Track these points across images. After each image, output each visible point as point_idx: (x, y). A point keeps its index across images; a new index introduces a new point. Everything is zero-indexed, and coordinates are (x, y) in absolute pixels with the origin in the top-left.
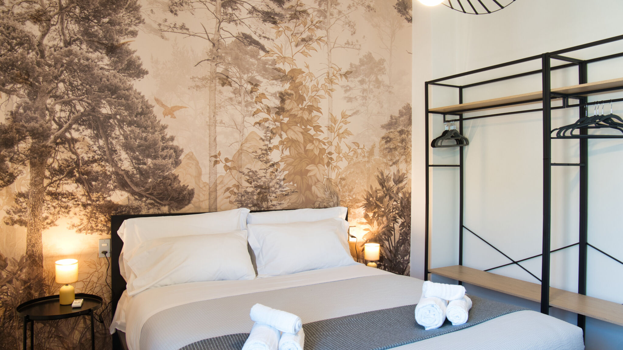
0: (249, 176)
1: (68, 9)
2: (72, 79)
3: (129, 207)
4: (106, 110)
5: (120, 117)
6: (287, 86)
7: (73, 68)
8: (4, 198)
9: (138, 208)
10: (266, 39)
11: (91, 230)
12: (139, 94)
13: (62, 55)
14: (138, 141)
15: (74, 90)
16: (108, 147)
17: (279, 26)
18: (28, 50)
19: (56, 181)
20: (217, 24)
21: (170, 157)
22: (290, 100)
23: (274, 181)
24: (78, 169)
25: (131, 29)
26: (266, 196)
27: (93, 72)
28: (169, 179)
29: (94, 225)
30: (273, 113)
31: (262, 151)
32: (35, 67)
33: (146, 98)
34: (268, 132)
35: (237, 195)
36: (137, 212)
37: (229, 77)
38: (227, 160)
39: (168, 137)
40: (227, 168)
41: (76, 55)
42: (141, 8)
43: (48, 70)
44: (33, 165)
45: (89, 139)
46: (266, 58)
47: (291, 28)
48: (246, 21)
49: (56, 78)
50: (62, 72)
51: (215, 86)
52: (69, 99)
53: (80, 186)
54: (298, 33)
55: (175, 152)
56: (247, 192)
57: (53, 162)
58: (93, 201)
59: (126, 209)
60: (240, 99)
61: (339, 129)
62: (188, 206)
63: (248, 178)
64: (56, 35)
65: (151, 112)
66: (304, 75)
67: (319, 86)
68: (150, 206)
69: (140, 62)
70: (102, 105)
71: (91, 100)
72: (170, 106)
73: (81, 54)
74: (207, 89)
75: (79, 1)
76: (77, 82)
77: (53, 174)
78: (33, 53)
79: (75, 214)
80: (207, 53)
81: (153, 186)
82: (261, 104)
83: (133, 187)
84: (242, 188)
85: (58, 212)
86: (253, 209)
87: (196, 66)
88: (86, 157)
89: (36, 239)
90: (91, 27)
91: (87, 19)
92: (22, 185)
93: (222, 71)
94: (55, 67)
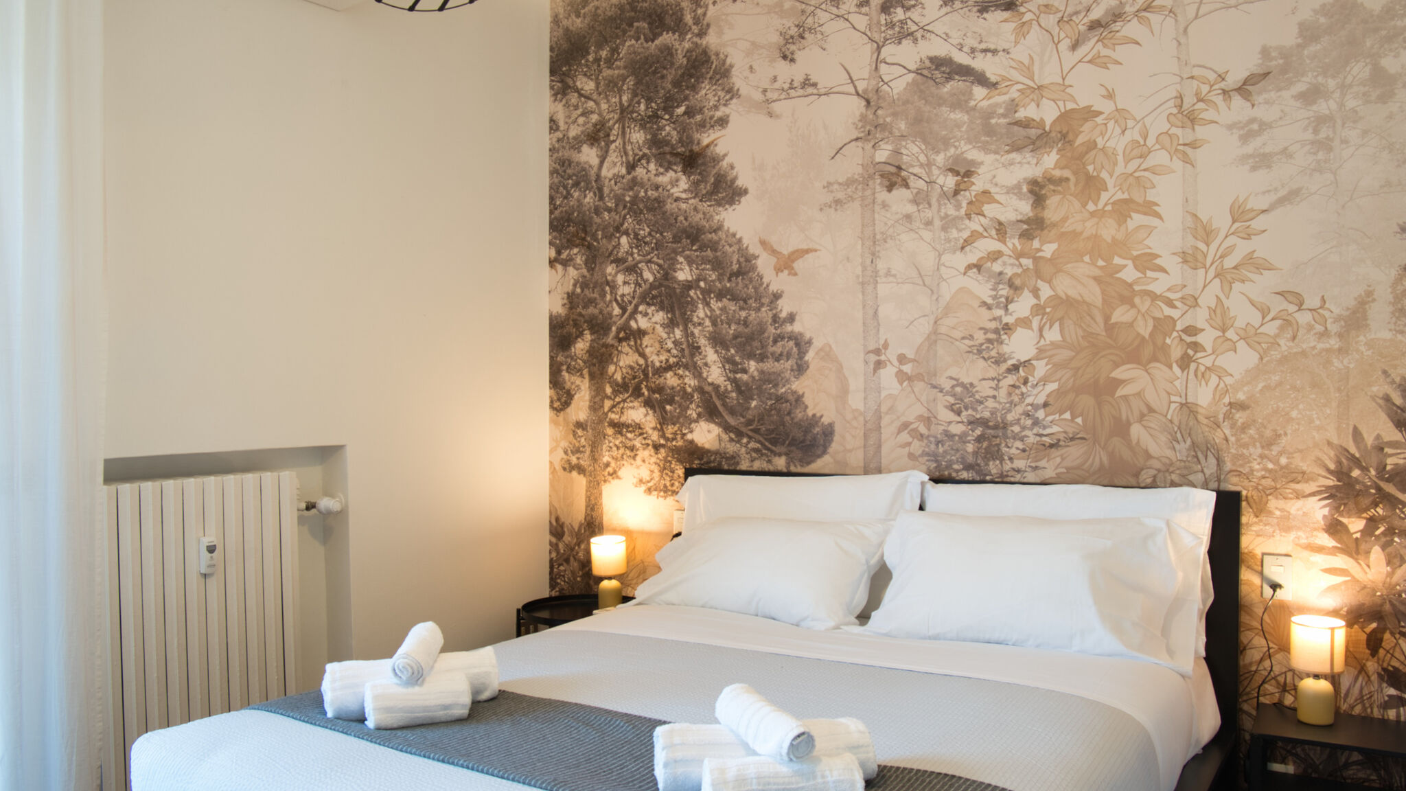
0: (954, 395)
1: (631, 108)
2: (637, 227)
3: (721, 454)
4: (684, 274)
5: (705, 283)
6: (1050, 160)
7: (638, 207)
8: (561, 428)
9: (734, 458)
10: (989, 55)
11: (665, 492)
12: (734, 235)
13: (624, 189)
14: (733, 328)
15: (640, 246)
16: (688, 341)
17: (1022, 9)
18: (585, 191)
19: (619, 403)
20: (872, 54)
21: (788, 356)
22: (1061, 196)
23: (1020, 409)
24: (647, 382)
25: (718, 114)
26: (998, 445)
27: (664, 209)
28: (787, 401)
29: (669, 485)
30: (1012, 237)
31: (985, 334)
32: (593, 217)
33: (745, 242)
34: (1001, 286)
35: (925, 441)
36: (734, 465)
37: (903, 167)
38: (902, 359)
39: (783, 315)
40: (902, 377)
41: (642, 185)
42: (733, 70)
43: (607, 218)
44: (592, 376)
45: (661, 329)
46: (991, 101)
47: (1056, 4)
48: (939, 28)
49: (617, 229)
50: (624, 218)
51: (874, 194)
52: (633, 263)
53: (650, 412)
54: (1076, 13)
55: (797, 345)
56: (949, 436)
58: (667, 439)
59: (715, 458)
60: (930, 215)
61: (1219, 258)
62: (822, 459)
63: (952, 400)
64: (617, 156)
65: (754, 268)
66: (1099, 120)
67: (1151, 141)
68: (754, 455)
69: (735, 174)
70: (679, 266)
71: (663, 259)
72: (785, 253)
73: (649, 180)
74: (857, 204)
75: (644, 89)
76: (644, 231)
77: (616, 392)
78: (590, 195)
79: (644, 461)
80: (854, 124)
81: (759, 415)
82: (981, 218)
83: (726, 417)
84: (938, 424)
85: (622, 455)
86: (965, 475)
87: (833, 158)
88: (657, 360)
89: (596, 498)
90: (662, 128)
91: (655, 117)
92: (580, 409)
93: (887, 158)
94: (616, 211)
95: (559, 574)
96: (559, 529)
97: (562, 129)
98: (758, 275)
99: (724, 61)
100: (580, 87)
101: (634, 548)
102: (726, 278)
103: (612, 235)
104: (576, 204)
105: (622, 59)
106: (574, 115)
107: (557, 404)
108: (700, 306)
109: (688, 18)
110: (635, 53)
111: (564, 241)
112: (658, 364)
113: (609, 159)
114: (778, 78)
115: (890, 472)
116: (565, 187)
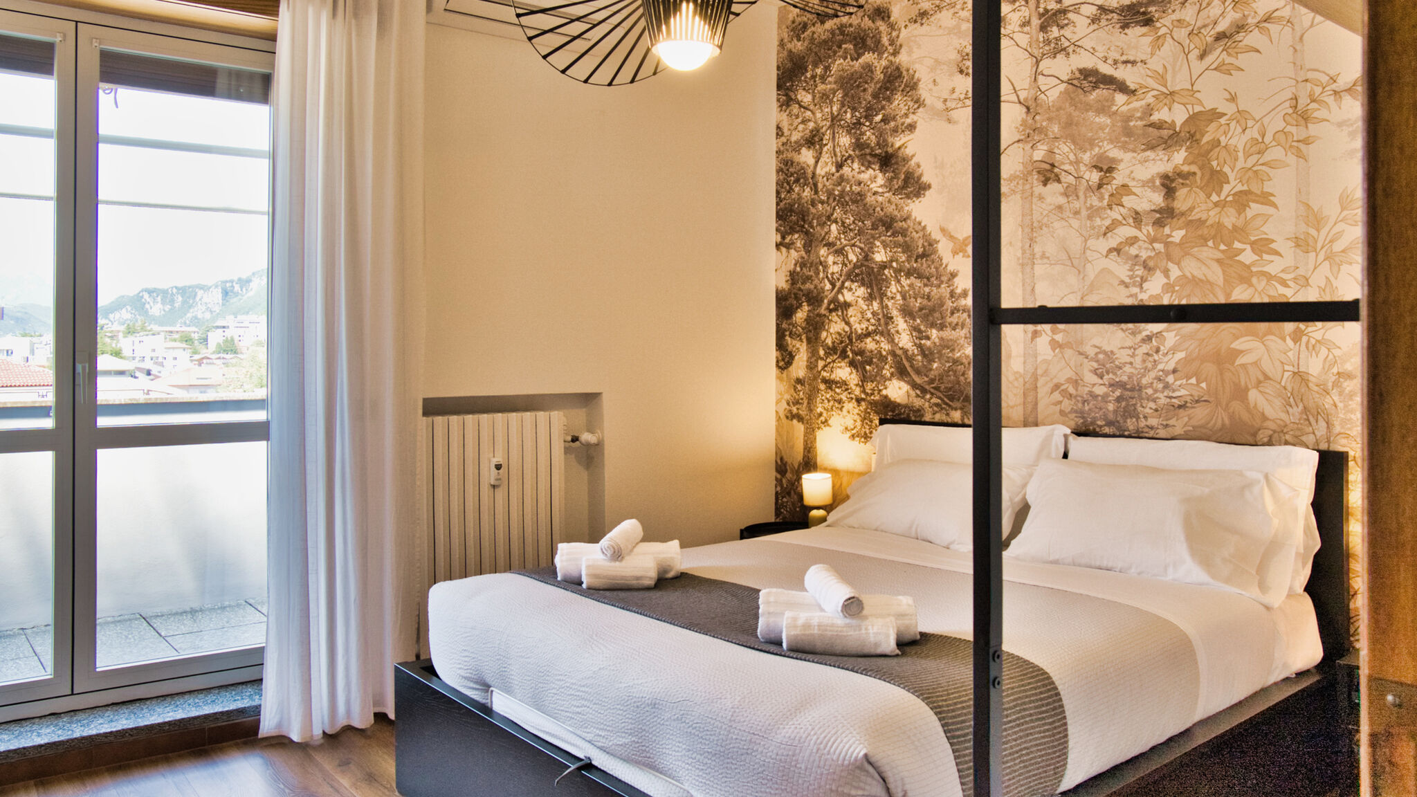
0: (1097, 361)
1: (839, 117)
2: (844, 216)
3: (909, 407)
4: (880, 256)
5: (897, 264)
6: (1179, 157)
7: (845, 200)
8: (785, 383)
9: (919, 411)
10: (1129, 65)
11: (865, 438)
12: (920, 224)
13: (834, 185)
14: (919, 302)
15: (847, 232)
16: (883, 312)
17: (1158, 25)
18: (804, 186)
19: (830, 363)
20: (1032, 68)
21: (963, 326)
22: (1189, 189)
23: (1153, 374)
24: (852, 346)
25: (908, 121)
26: (1134, 405)
27: (865, 202)
28: (962, 364)
29: (868, 432)
30: (1147, 224)
32: (810, 208)
33: (929, 229)
34: (1137, 267)
35: (1074, 400)
36: (919, 417)
37: (1056, 165)
38: (1054, 329)
39: (959, 291)
40: (1053, 344)
41: (848, 181)
42: (920, 83)
43: (821, 209)
44: (809, 341)
45: (863, 302)
46: (1131, 106)
47: (1188, 19)
48: (1087, 43)
49: (829, 218)
50: (834, 209)
51: (1032, 188)
52: (841, 246)
53: (854, 371)
54: (1205, 26)
56: (1094, 396)
57: (827, 336)
58: (867, 394)
59: (905, 411)
60: (1078, 206)
61: (1330, 242)
63: (1095, 365)
64: (828, 157)
65: (935, 251)
66: (1223, 120)
67: (1268, 139)
68: (935, 408)
69: (920, 172)
70: (876, 249)
71: (864, 243)
72: (961, 238)
73: (853, 177)
74: (1018, 196)
75: (850, 101)
76: (850, 220)
77: (827, 354)
78: (807, 190)
79: (849, 412)
80: (1017, 128)
81: (939, 375)
82: (1121, 208)
83: (914, 376)
84: (1084, 386)
85: (832, 407)
86: (1107, 430)
88: (859, 328)
89: (812, 442)
90: (863, 134)
91: (858, 124)
92: (799, 368)
93: (1043, 157)
94: (827, 203)
95: (782, 504)
96: (783, 468)
97: (785, 134)
98: (939, 257)
99: (913, 76)
100: (800, 99)
101: (841, 484)
102: (913, 260)
103: (825, 223)
104: (797, 197)
105: (833, 75)
106: (795, 123)
107: (781, 364)
108: (893, 283)
109: (885, 40)
110: (843, 70)
111: (788, 228)
112: (860, 331)
113: (822, 160)
114: (956, 90)
115: (1045, 425)
116: (788, 183)
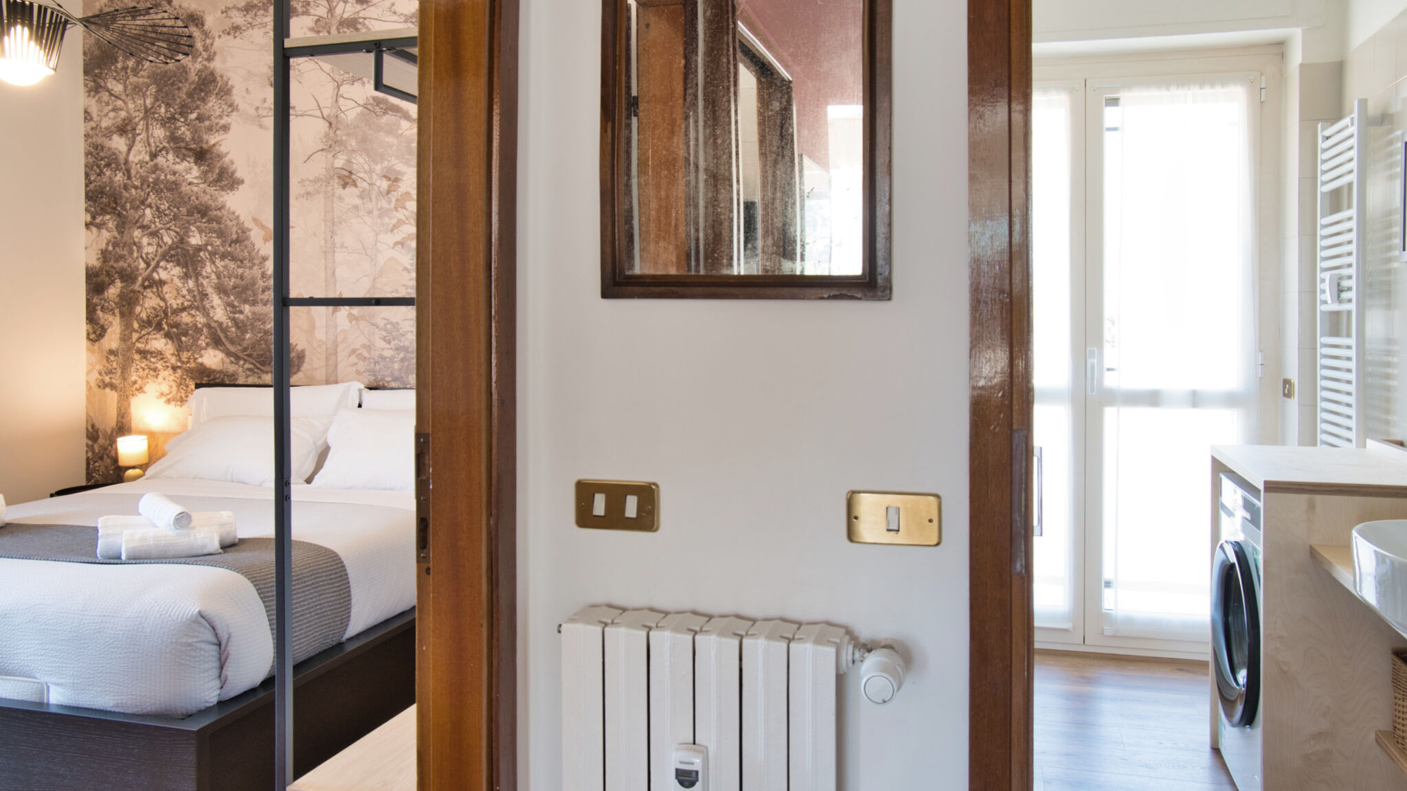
0: (386, 330)
1: (153, 110)
2: (159, 202)
3: (224, 373)
4: (195, 240)
5: (212, 247)
7: (160, 187)
8: (96, 355)
9: (233, 376)
11: (181, 402)
12: (234, 213)
13: (148, 172)
14: (232, 281)
15: (162, 216)
16: (199, 290)
18: (115, 171)
19: (144, 335)
20: (334, 90)
24: (167, 319)
25: (222, 122)
27: (180, 190)
29: (183, 396)
31: (406, 289)
32: (122, 192)
33: (242, 219)
35: (367, 362)
36: (233, 380)
37: (354, 172)
40: (351, 317)
41: (162, 170)
42: (234, 90)
43: (134, 194)
44: (122, 315)
45: (178, 280)
49: (143, 203)
50: (148, 194)
51: (333, 189)
52: (155, 229)
53: (170, 342)
56: (383, 358)
57: (142, 311)
58: (183, 362)
59: (219, 375)
60: (371, 207)
62: (297, 375)
63: (384, 333)
64: (142, 147)
65: (248, 238)
68: (248, 373)
69: (234, 168)
70: (191, 234)
71: (179, 227)
73: (168, 167)
74: (322, 196)
75: (164, 97)
76: (164, 206)
77: (142, 327)
78: (120, 174)
79: (164, 379)
80: (321, 139)
81: (252, 344)
82: (404, 211)
83: (228, 346)
84: (375, 350)
85: (147, 375)
86: (393, 385)
87: (305, 162)
88: (174, 303)
89: (126, 409)
90: (178, 128)
91: (173, 119)
92: (112, 340)
93: (343, 165)
94: (141, 188)
95: (94, 469)
96: (95, 434)
97: (95, 119)
98: (251, 242)
99: (227, 83)
100: (110, 87)
101: (157, 445)
102: (227, 244)
103: (138, 207)
104: (108, 180)
105: (145, 70)
106: (106, 110)
107: (92, 336)
108: (208, 264)
109: (199, 46)
110: (156, 66)
111: (98, 209)
112: (175, 306)
113: (135, 148)
114: (267, 100)
115: (343, 382)
116: (98, 166)
